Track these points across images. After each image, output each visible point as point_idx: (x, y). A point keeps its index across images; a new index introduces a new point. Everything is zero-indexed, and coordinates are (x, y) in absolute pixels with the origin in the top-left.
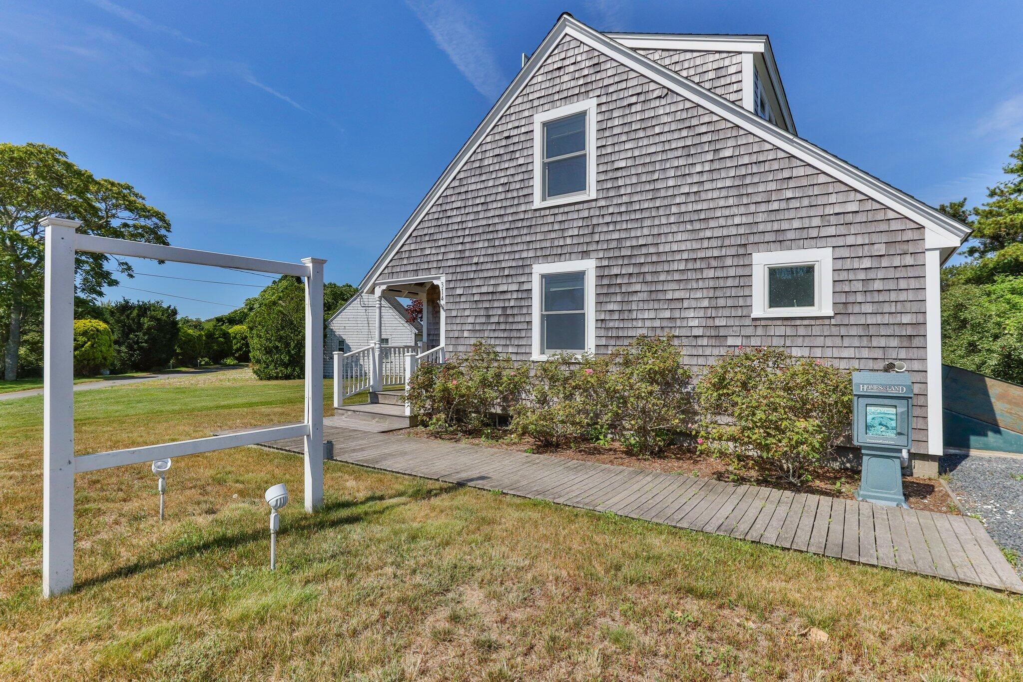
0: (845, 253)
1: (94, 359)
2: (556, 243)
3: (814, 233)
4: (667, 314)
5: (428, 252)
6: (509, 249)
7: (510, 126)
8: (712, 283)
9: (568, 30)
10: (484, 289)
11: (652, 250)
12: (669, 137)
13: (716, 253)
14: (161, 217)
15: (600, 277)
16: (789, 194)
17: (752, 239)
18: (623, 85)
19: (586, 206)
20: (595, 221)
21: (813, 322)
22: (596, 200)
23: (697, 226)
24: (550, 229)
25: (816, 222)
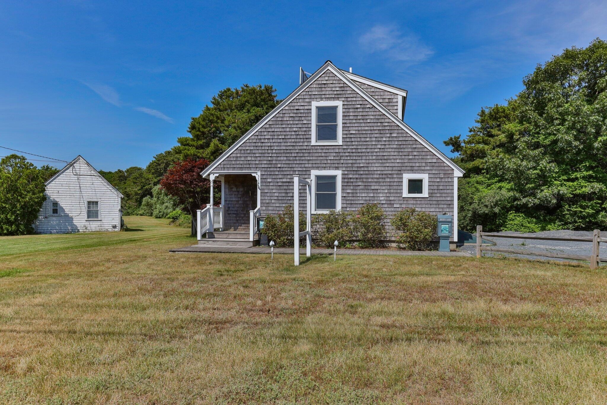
0: (432, 176)
2: (323, 162)
3: (423, 168)
4: (372, 195)
5: (249, 159)
6: (298, 162)
7: (299, 104)
8: (389, 184)
9: (329, 68)
10: (284, 180)
11: (366, 169)
12: (373, 125)
13: (390, 172)
15: (344, 178)
16: (415, 154)
17: (403, 168)
18: (354, 99)
19: (337, 147)
20: (341, 154)
21: (422, 199)
22: (342, 145)
23: (384, 161)
24: (320, 155)
25: (424, 164)
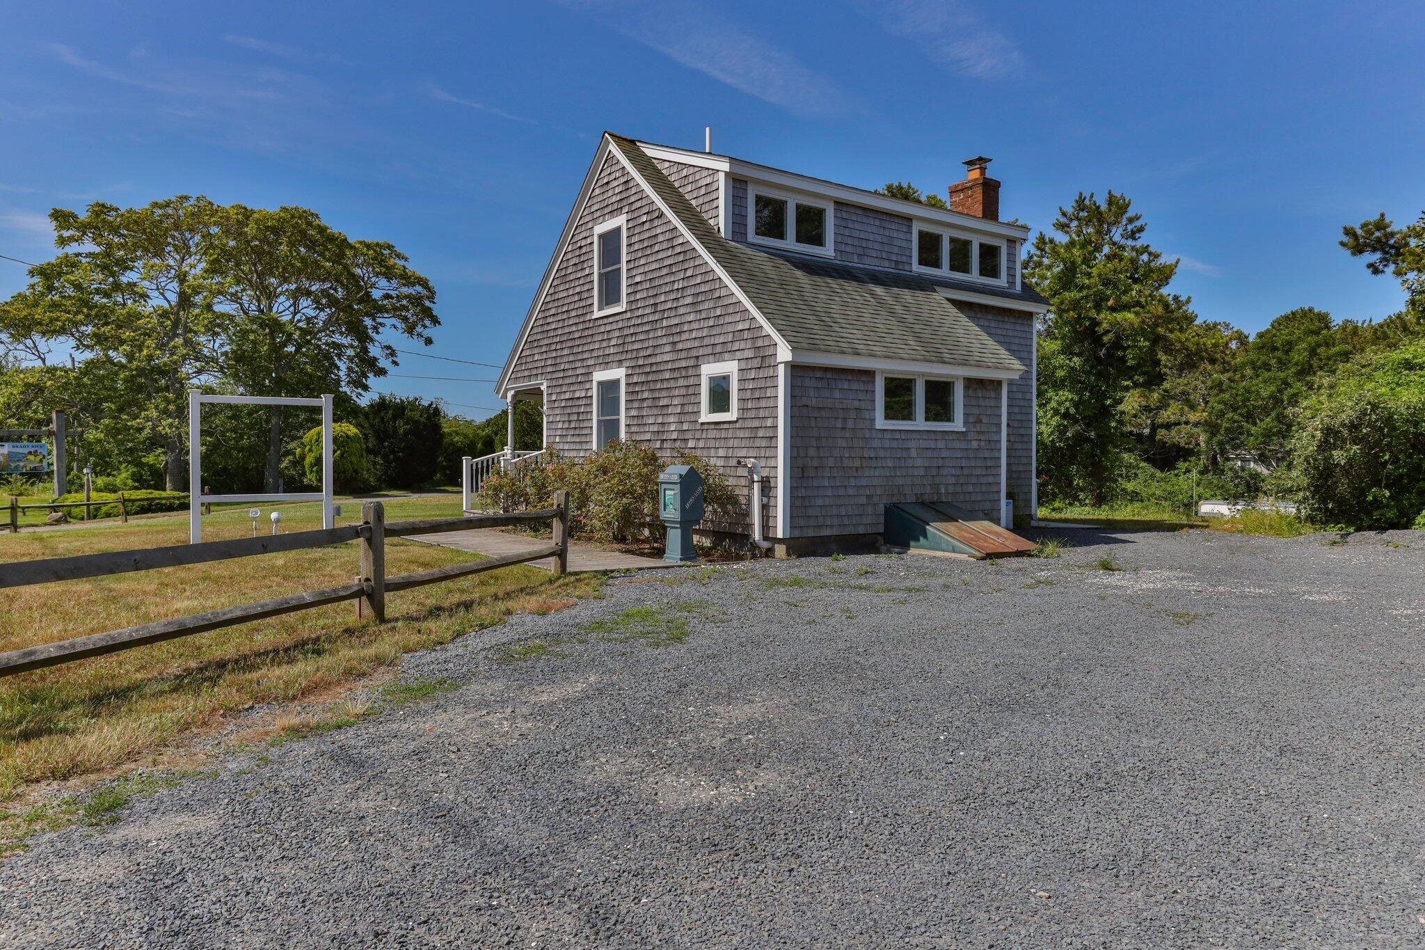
0: (744, 364)
1: (344, 472)
2: (606, 352)
3: (728, 347)
4: (661, 419)
5: (536, 357)
6: (581, 356)
7: (581, 236)
8: (682, 391)
9: (610, 147)
10: (568, 395)
11: (653, 360)
12: (663, 254)
13: (684, 364)
14: (424, 283)
15: (628, 384)
18: (640, 204)
19: (621, 317)
20: (625, 332)
21: (728, 426)
23: (676, 339)
24: (603, 338)
25: (731, 337)
